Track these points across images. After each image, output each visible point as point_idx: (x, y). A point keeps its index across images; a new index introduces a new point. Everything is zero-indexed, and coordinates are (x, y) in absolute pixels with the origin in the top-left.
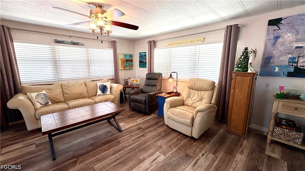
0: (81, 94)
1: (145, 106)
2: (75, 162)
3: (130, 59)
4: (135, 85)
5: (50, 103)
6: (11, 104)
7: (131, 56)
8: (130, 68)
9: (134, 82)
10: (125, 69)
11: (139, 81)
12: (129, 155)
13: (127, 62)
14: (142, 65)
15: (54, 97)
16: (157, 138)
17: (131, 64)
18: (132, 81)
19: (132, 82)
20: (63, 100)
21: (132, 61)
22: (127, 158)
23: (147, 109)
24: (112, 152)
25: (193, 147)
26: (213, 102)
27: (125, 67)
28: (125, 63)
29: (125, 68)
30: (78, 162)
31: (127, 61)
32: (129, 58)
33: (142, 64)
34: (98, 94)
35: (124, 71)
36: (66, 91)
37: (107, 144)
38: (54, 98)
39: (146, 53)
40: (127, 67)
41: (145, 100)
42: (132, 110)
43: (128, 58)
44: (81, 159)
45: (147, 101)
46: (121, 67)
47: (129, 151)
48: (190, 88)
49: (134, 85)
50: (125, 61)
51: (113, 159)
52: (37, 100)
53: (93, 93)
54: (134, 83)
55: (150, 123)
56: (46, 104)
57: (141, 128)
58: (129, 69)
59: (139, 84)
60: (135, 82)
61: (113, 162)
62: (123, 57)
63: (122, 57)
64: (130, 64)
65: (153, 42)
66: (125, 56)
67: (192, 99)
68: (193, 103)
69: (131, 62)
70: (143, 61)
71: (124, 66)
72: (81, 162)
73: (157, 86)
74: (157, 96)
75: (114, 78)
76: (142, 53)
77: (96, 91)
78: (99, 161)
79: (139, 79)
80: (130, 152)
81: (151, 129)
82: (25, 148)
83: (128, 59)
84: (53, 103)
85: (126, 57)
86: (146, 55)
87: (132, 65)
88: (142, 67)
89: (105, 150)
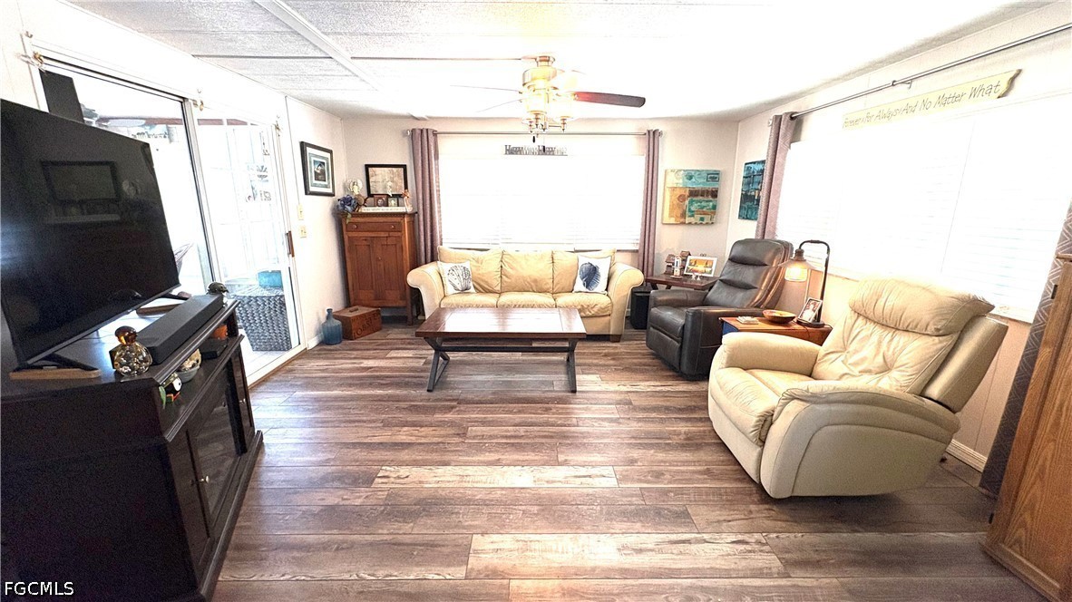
0: (535, 281)
1: (681, 347)
2: (453, 407)
3: (710, 186)
4: (699, 279)
5: (472, 290)
6: (413, 278)
7: (714, 176)
8: (702, 219)
9: (695, 268)
10: (683, 223)
11: (714, 268)
12: (543, 441)
13: (695, 199)
14: (749, 208)
15: (484, 278)
16: (646, 441)
17: (711, 204)
18: (690, 265)
19: (691, 267)
20: (498, 288)
21: (714, 194)
22: (532, 445)
23: (685, 360)
24: (518, 421)
25: (734, 510)
26: (935, 390)
27: (683, 215)
28: (687, 202)
29: (682, 220)
30: (454, 410)
31: (693, 193)
32: (703, 183)
33: (749, 205)
34: (576, 289)
35: (681, 228)
36: (509, 270)
37: (523, 403)
38: (483, 281)
39: (763, 162)
40: (693, 216)
41: (683, 327)
42: (653, 354)
43: (699, 184)
44: (463, 407)
45: (688, 335)
46: (671, 216)
47: (550, 434)
48: (859, 315)
49: (694, 277)
50: (687, 194)
51: (508, 431)
52: (452, 278)
53: (566, 283)
54: (697, 272)
55: (668, 401)
56: (465, 290)
57: (631, 403)
58: (699, 222)
59: (711, 276)
60: (700, 268)
61: (503, 437)
62: (681, 181)
63: (677, 181)
64: (703, 204)
65: (788, 118)
66: (690, 178)
67: (851, 361)
68: (846, 374)
69: (710, 198)
70: (753, 193)
71: (679, 212)
72: (459, 412)
73: (754, 291)
74: (723, 321)
75: (637, 248)
76: (754, 163)
77: (573, 278)
78: (484, 423)
79: (715, 260)
80: (552, 437)
81: (654, 415)
82: (411, 360)
83: (699, 187)
84: (479, 292)
85: (693, 180)
86: (762, 171)
87: (714, 207)
88: (747, 218)
89: (511, 412)
